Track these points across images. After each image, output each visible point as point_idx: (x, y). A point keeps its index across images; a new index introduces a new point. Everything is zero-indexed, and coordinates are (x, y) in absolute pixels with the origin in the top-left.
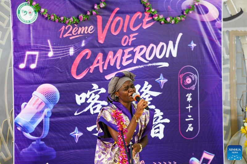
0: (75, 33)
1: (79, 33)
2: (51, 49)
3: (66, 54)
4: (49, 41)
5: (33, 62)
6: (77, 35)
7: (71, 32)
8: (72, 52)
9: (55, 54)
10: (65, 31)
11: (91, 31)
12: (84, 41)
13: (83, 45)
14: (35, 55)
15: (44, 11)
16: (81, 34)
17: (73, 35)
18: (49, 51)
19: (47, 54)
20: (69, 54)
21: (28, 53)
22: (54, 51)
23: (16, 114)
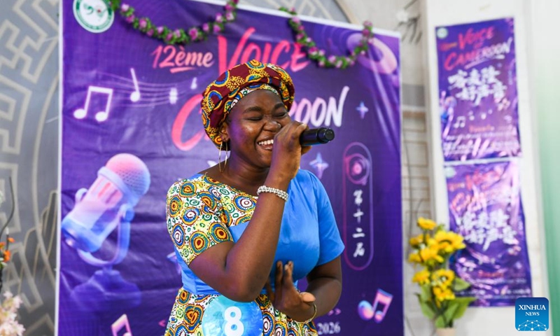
0: (180, 62)
1: (187, 62)
2: (137, 87)
3: (164, 100)
4: (133, 71)
5: (103, 109)
6: (184, 66)
7: (173, 60)
8: (173, 96)
9: (143, 97)
10: (163, 56)
11: (208, 63)
12: (195, 80)
13: (194, 86)
14: (106, 96)
15: (128, 11)
16: (190, 65)
17: (176, 66)
18: (132, 90)
19: (128, 95)
20: (168, 99)
21: (93, 89)
22: (141, 91)
23: (65, 212)
